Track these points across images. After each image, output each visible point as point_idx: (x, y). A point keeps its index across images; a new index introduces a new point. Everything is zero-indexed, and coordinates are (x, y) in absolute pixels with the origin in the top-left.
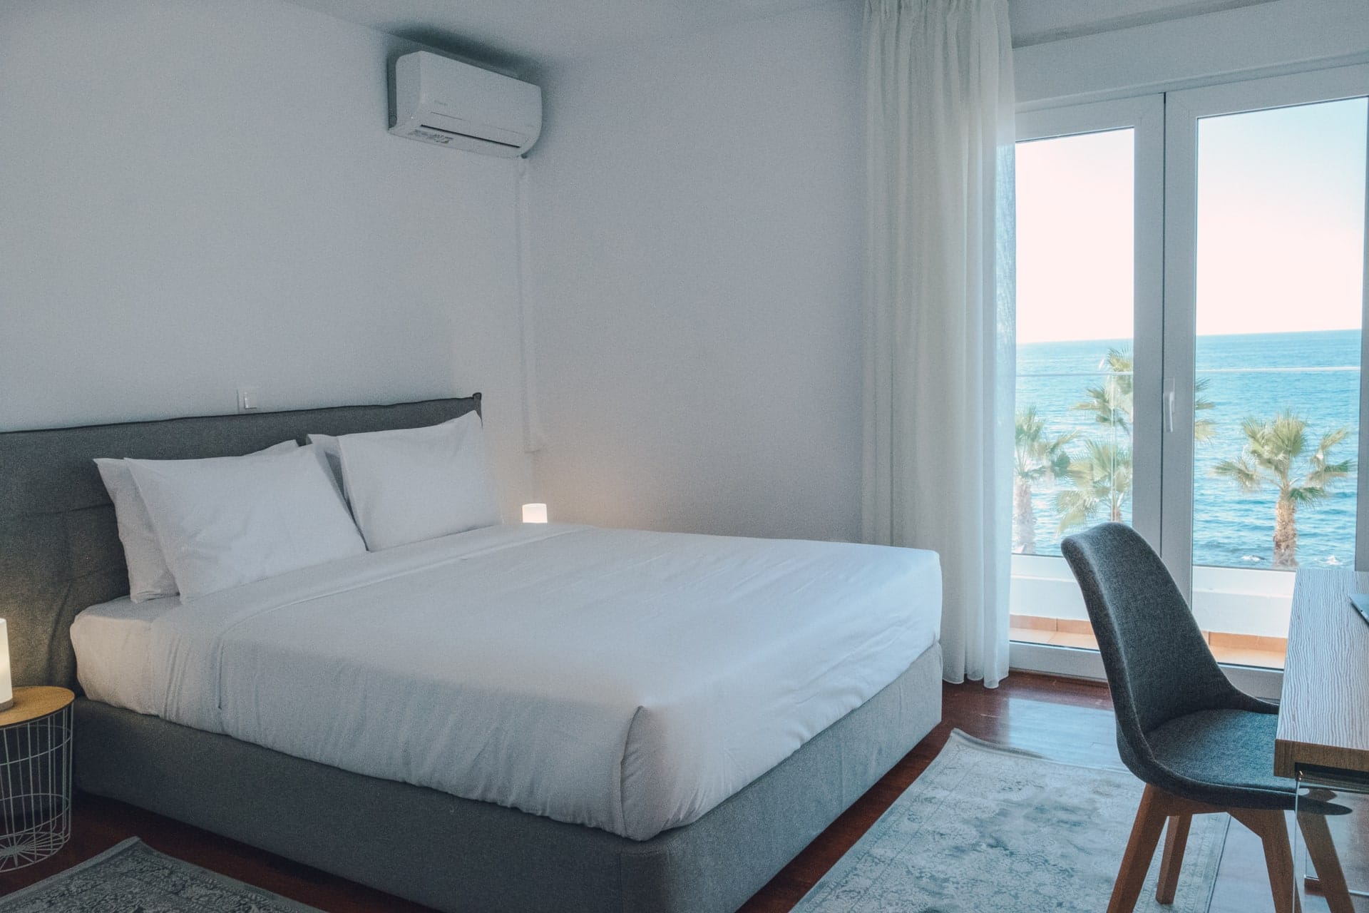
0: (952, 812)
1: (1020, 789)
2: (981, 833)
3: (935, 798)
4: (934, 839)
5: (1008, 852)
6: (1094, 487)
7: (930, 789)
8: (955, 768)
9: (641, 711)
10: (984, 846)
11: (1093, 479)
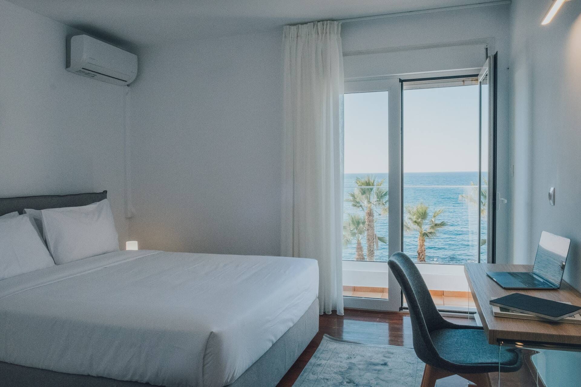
0: (329, 369)
1: (355, 358)
2: (343, 377)
3: (321, 364)
4: (324, 381)
5: (355, 384)
6: (351, 232)
7: (318, 360)
8: (327, 351)
9: (212, 334)
10: (345, 383)
11: (350, 229)
